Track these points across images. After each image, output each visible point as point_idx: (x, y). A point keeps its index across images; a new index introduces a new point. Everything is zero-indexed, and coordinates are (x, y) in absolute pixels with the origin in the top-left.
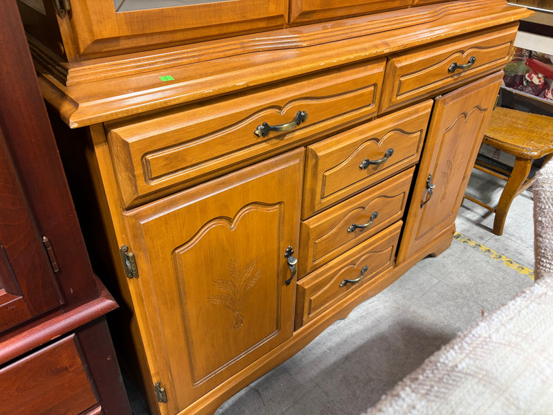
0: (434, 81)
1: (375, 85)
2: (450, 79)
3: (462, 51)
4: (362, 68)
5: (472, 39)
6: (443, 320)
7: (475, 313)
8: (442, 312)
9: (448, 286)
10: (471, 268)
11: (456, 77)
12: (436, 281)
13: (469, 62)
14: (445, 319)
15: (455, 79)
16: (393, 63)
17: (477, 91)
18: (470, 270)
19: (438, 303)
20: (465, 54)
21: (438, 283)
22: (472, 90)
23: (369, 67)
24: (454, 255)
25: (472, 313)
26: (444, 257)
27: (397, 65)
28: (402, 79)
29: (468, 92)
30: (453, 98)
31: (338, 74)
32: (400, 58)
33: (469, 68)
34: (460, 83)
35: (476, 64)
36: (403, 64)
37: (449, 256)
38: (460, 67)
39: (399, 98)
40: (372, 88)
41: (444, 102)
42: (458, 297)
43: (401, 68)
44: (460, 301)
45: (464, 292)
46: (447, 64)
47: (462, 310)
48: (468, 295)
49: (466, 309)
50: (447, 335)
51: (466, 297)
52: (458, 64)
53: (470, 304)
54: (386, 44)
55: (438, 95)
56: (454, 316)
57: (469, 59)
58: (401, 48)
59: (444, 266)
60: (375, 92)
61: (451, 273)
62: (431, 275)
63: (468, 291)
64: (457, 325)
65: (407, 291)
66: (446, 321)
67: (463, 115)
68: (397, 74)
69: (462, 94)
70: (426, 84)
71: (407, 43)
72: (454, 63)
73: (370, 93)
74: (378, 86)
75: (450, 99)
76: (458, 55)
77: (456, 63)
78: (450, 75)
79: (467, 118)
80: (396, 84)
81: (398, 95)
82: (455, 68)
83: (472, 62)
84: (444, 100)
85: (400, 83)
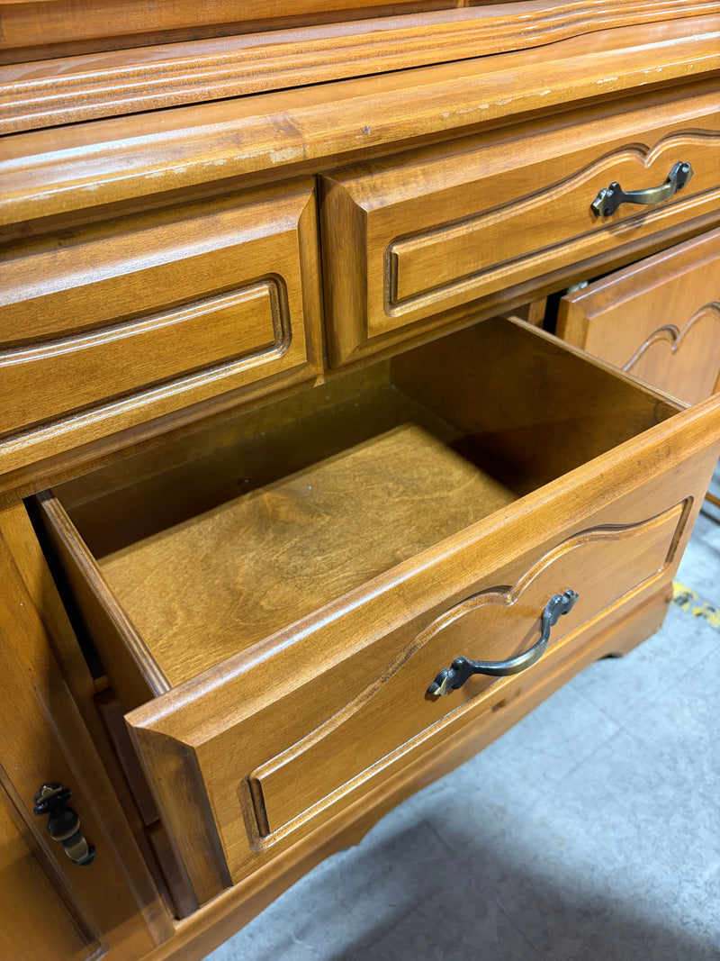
0: (536, 247)
1: (275, 279)
2: (604, 236)
3: (641, 148)
4: (191, 225)
5: (673, 106)
7: (702, 832)
8: (614, 827)
9: (641, 744)
10: (708, 692)
11: (624, 228)
12: (611, 728)
13: (668, 181)
14: (621, 851)
15: (621, 236)
16: (346, 198)
17: (704, 263)
18: (705, 697)
19: (610, 797)
20: (654, 155)
21: (617, 734)
22: (688, 261)
23: (227, 217)
24: (668, 653)
25: (692, 832)
26: (643, 658)
27: (364, 206)
28: (397, 249)
29: (675, 270)
30: (621, 292)
31: (63, 254)
32: (377, 179)
33: (664, 202)
34: (650, 243)
35: (689, 188)
36: (395, 196)
37: (656, 654)
38: (633, 199)
39: (398, 312)
40: (263, 291)
41: (588, 306)
42: (662, 780)
43: (384, 212)
44: (668, 792)
45: (682, 764)
46: (584, 191)
47: (667, 822)
48: (690, 776)
49: (678, 820)
50: (616, 902)
51: (685, 781)
52: (625, 189)
53: (692, 804)
54: (292, 130)
56: (644, 842)
57: (669, 169)
58: (358, 143)
59: (639, 685)
60: (280, 305)
61: (653, 705)
62: (603, 711)
63: (692, 762)
64: (649, 870)
65: (535, 758)
66: (621, 858)
67: (667, 334)
68: (370, 234)
70: (509, 257)
71: (385, 122)
72: (611, 188)
73: (254, 309)
74: (293, 280)
75: (609, 295)
76: (625, 157)
77: (618, 186)
78: (599, 224)
79: (679, 339)
80: (376, 265)
81: (393, 302)
82: (614, 202)
83: (680, 179)
84: (588, 300)
85: (393, 264)
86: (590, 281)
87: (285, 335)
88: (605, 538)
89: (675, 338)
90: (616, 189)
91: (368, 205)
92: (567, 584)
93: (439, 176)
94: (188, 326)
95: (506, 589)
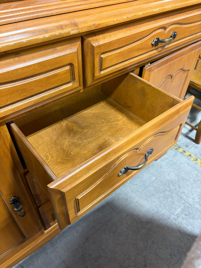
0: (138, 55)
1: (71, 65)
2: (155, 51)
3: (164, 28)
4: (49, 50)
5: (173, 16)
6: (154, 208)
7: (176, 202)
8: (154, 202)
9: (161, 182)
10: (178, 168)
11: (160, 49)
12: (154, 178)
13: (171, 37)
14: (156, 208)
15: (159, 51)
16: (89, 43)
17: (180, 58)
18: (177, 170)
19: (153, 195)
20: (168, 30)
21: (155, 179)
22: (176, 57)
23: (59, 48)
24: (168, 159)
25: (173, 202)
26: (162, 160)
27: (94, 45)
28: (102, 56)
29: (172, 60)
30: (159, 66)
31: (16, 59)
32: (97, 37)
33: (170, 42)
34: (166, 53)
35: (176, 39)
36: (102, 42)
37: (165, 159)
38: (162, 42)
39: (102, 72)
40: (68, 68)
41: (150, 70)
42: (166, 190)
43: (99, 46)
44: (168, 193)
45: (171, 186)
46: (150, 40)
47: (167, 200)
48: (173, 189)
49: (170, 199)
50: (155, 220)
51: (172, 190)
52: (160, 39)
53: (173, 196)
54: (75, 25)
55: (147, 63)
56: (162, 205)
57: (172, 33)
58: (93, 28)
59: (161, 167)
60: (72, 71)
61: (164, 172)
62: (152, 174)
63: (174, 185)
64: (163, 212)
65: (135, 186)
66: (156, 209)
67: (170, 77)
68: (95, 52)
69: (167, 61)
70: (131, 58)
71: (100, 22)
72: (157, 39)
73: (66, 72)
74: (76, 65)
75: (156, 67)
76: (160, 30)
77: (159, 38)
78: (153, 48)
79: (173, 78)
80: (97, 60)
81: (101, 70)
82: (158, 42)
83: (174, 36)
84: (150, 68)
85: (101, 60)
86: (151, 63)
87: (73, 79)
88: (161, 135)
89: (172, 78)
90: (158, 39)
91: (95, 44)
92: (152, 147)
93: (113, 36)
94: (49, 77)
95: (138, 149)
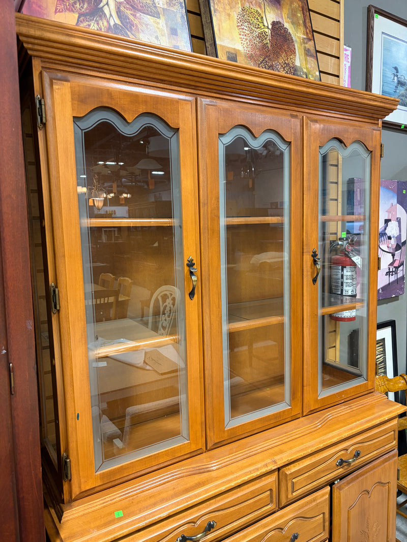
0: (324, 475)
1: (271, 490)
2: (341, 470)
3: (346, 450)
11: (346, 467)
13: (355, 455)
15: (345, 469)
16: (284, 472)
17: (371, 472)
20: (349, 450)
22: (366, 472)
23: (263, 479)
27: (287, 473)
28: (294, 480)
29: (363, 475)
30: (348, 483)
34: (354, 469)
35: (361, 456)
36: (293, 471)
38: (346, 462)
39: (294, 494)
40: (268, 493)
41: (340, 488)
43: (291, 474)
46: (333, 461)
52: (344, 460)
54: (275, 462)
55: (336, 480)
57: (354, 453)
58: (287, 463)
60: (271, 495)
67: (366, 492)
68: (288, 478)
69: (357, 477)
71: (291, 458)
72: (340, 460)
73: (267, 497)
74: (274, 490)
75: (345, 484)
76: (343, 452)
78: (339, 467)
79: (370, 493)
80: (290, 485)
81: (293, 492)
82: (342, 463)
83: (358, 454)
84: (340, 486)
85: (293, 484)
86: (341, 479)
87: (272, 502)
89: (369, 493)
90: (342, 460)
91: (288, 473)
93: (301, 464)
94: (255, 502)
